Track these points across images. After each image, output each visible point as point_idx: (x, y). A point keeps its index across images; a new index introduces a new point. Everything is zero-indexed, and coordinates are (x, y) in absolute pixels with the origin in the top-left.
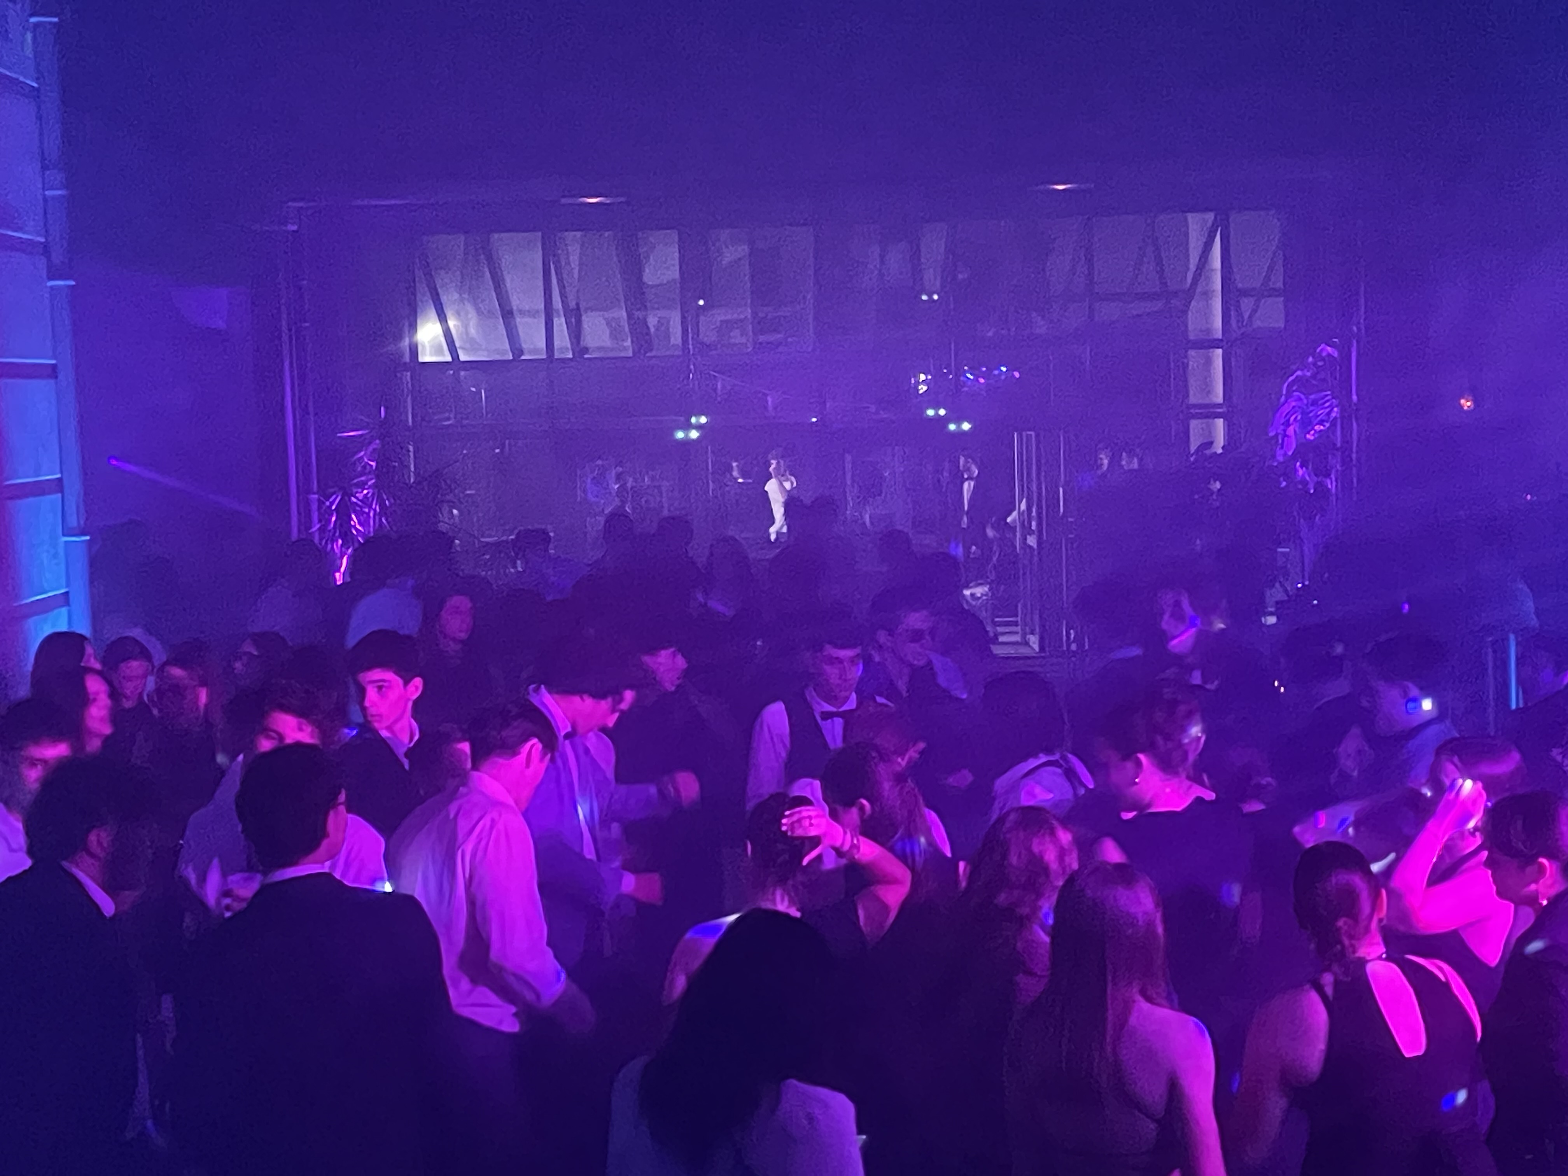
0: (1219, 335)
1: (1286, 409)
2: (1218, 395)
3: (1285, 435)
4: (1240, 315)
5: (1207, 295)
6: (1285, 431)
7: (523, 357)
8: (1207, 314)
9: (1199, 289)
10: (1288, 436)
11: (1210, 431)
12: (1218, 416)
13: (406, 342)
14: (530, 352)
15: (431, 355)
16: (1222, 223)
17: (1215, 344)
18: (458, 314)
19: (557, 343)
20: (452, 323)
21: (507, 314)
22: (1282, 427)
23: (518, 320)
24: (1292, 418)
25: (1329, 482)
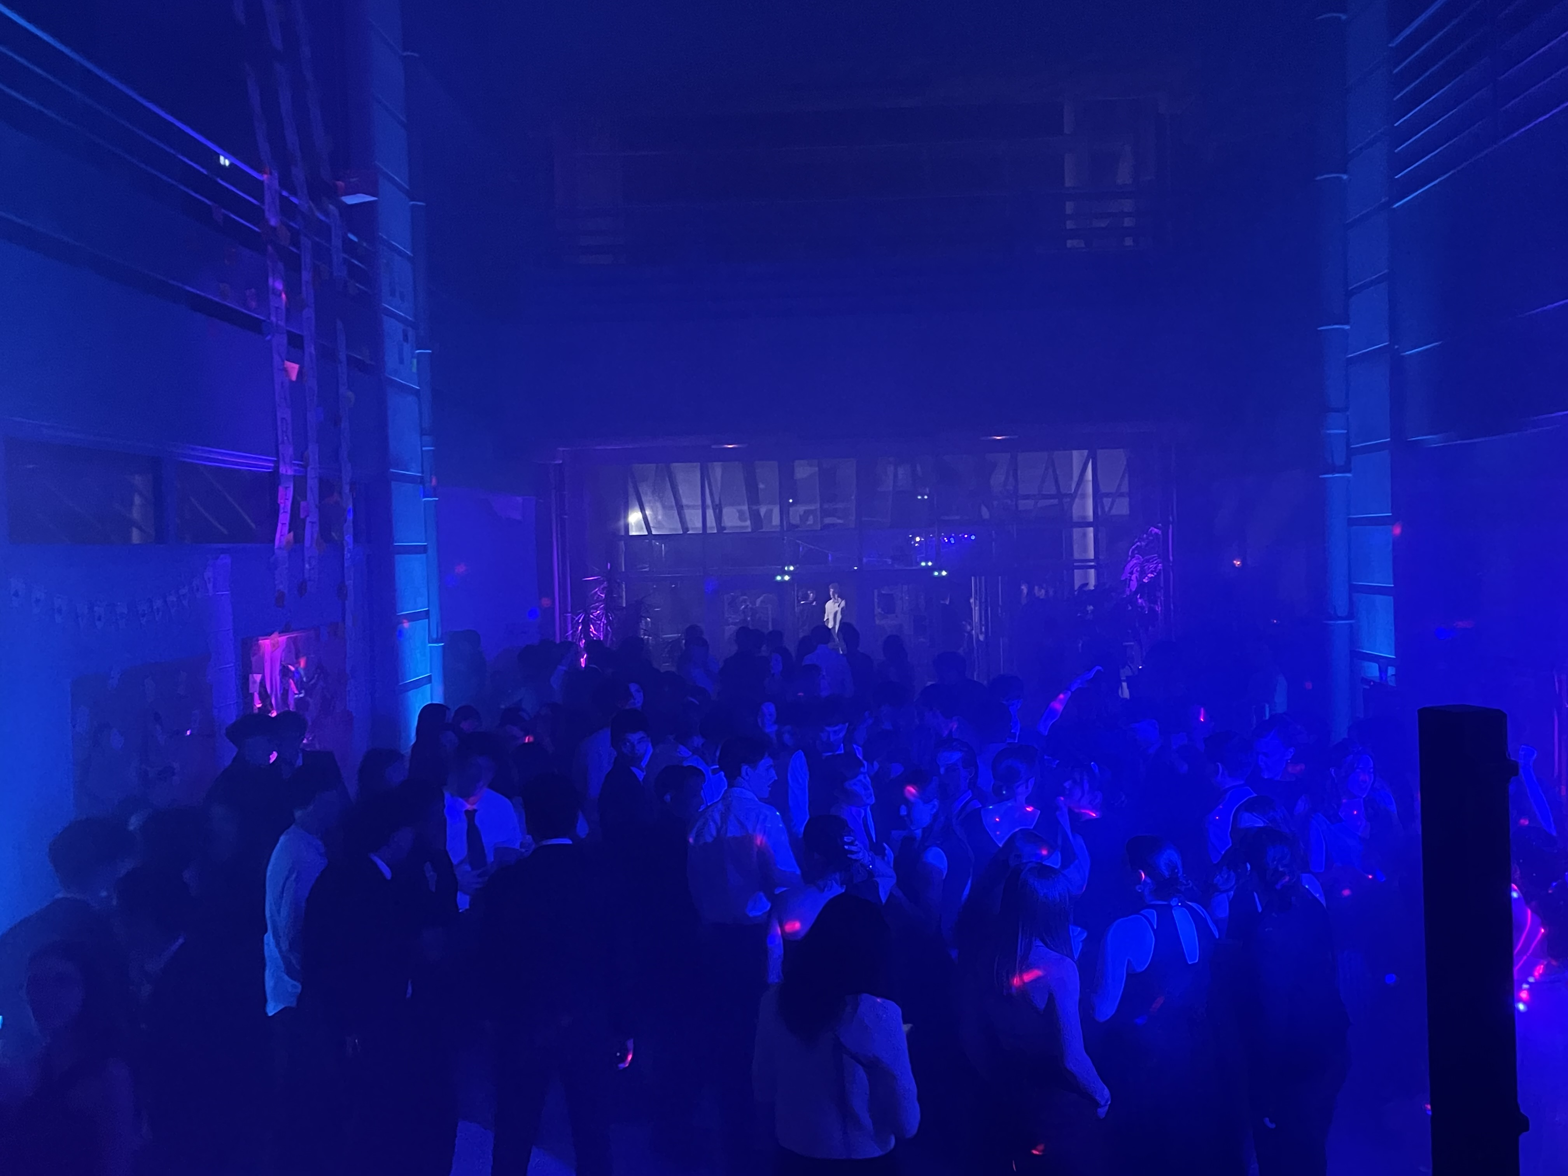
0: (1091, 519)
1: (1132, 563)
2: (1091, 555)
3: (1130, 580)
4: (1103, 508)
5: (1084, 496)
6: (1131, 577)
7: (688, 533)
8: (1084, 507)
9: (1079, 492)
10: (1132, 580)
11: (1086, 576)
12: (1091, 567)
13: (622, 523)
14: (693, 529)
15: (636, 531)
16: (1093, 456)
17: (1089, 525)
18: (652, 508)
19: (708, 524)
20: (648, 512)
21: (680, 508)
22: (1129, 575)
23: (685, 511)
24: (1135, 569)
25: (1157, 607)
